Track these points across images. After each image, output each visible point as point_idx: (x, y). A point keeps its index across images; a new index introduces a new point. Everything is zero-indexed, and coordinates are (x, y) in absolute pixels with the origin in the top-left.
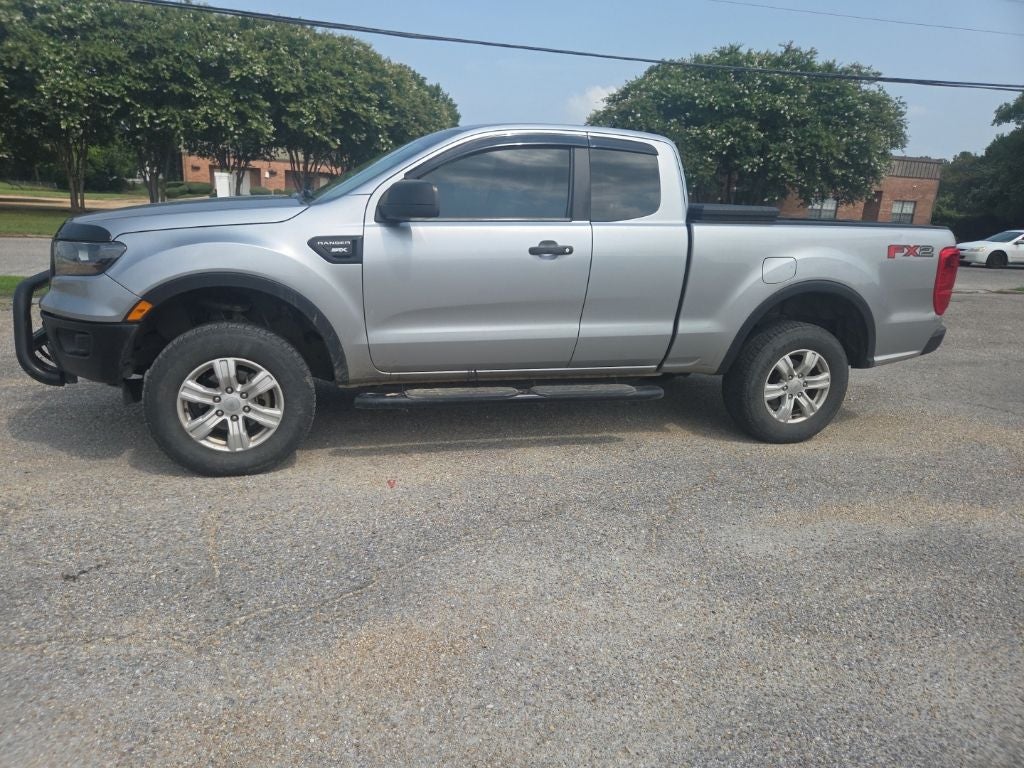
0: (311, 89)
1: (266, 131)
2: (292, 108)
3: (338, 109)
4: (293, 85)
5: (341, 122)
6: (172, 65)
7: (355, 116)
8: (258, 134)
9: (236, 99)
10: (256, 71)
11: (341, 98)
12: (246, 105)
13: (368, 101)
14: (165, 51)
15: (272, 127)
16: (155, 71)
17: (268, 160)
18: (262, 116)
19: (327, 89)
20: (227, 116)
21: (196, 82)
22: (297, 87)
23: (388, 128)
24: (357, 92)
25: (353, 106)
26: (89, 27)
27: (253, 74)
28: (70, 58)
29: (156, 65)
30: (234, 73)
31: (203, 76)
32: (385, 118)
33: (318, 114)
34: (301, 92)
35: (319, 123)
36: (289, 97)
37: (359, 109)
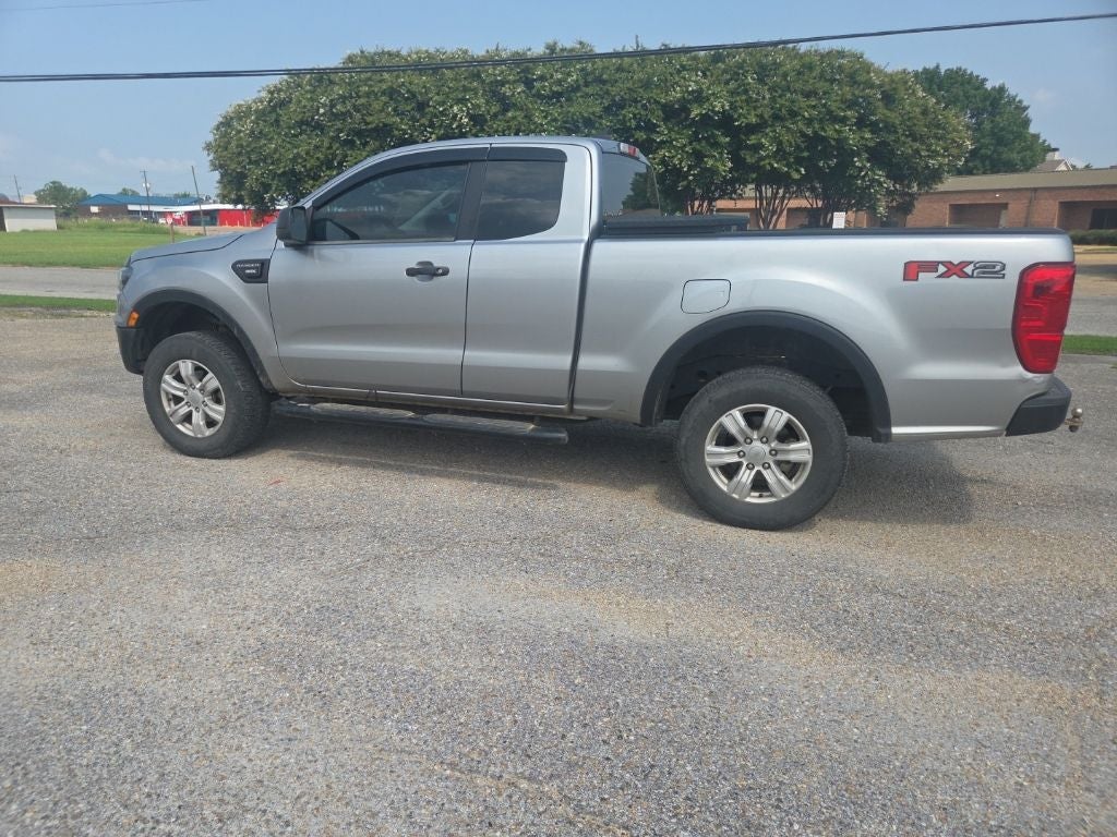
0: (776, 117)
1: (721, 168)
2: (752, 140)
3: (803, 135)
4: (757, 116)
5: (807, 149)
6: (639, 113)
7: (824, 139)
8: (713, 171)
9: (695, 138)
10: (716, 106)
11: (809, 122)
12: (704, 143)
13: (843, 120)
14: (636, 101)
15: (730, 165)
16: (623, 122)
17: (734, 199)
18: (721, 154)
19: (793, 114)
20: (682, 156)
21: (659, 126)
22: (761, 116)
23: (868, 149)
24: (830, 112)
25: (823, 129)
26: (575, 88)
27: (713, 111)
28: (555, 120)
29: (625, 116)
30: (695, 112)
31: (666, 119)
32: (863, 138)
33: (780, 143)
34: (766, 122)
35: (780, 153)
36: (752, 129)
37: (830, 132)
